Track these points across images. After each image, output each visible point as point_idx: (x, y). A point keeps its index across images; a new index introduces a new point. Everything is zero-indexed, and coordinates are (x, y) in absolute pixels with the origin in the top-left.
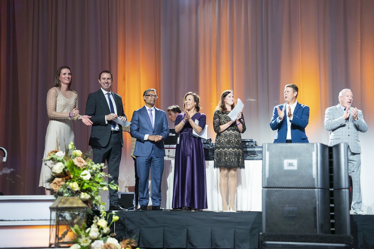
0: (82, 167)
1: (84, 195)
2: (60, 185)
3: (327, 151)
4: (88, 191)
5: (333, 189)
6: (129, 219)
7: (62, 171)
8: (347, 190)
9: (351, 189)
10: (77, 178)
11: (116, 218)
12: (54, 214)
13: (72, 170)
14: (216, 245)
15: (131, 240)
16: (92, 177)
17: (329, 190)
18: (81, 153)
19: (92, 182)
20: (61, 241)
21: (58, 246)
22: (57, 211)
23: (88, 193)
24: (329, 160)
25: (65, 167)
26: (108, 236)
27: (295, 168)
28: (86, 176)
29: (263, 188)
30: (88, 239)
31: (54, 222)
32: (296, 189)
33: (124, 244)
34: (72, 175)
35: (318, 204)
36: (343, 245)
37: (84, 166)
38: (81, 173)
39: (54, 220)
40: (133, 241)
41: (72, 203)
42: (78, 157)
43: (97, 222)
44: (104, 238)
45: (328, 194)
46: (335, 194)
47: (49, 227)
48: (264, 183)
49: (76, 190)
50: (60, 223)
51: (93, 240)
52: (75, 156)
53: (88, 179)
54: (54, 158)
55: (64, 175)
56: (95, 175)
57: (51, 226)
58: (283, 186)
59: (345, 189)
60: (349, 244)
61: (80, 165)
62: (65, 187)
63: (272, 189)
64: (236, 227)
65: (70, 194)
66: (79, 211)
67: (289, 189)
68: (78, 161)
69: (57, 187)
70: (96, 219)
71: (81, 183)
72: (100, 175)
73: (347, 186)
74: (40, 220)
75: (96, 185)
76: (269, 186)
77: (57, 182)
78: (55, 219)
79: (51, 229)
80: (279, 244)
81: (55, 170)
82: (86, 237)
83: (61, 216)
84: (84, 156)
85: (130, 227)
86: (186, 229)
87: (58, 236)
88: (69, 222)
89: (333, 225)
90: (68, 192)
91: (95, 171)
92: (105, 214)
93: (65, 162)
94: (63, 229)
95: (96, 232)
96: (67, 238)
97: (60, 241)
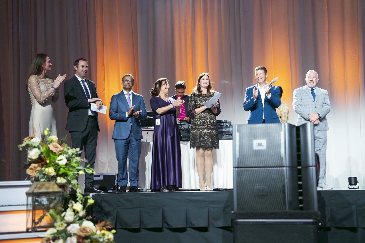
0: (58, 152)
1: (60, 179)
2: (37, 171)
3: (295, 130)
4: (64, 175)
5: (300, 167)
6: (106, 202)
7: (37, 157)
8: (314, 168)
9: (318, 166)
10: (53, 164)
11: (91, 201)
12: (30, 199)
13: (48, 155)
14: (191, 224)
15: (106, 222)
16: (68, 162)
17: (297, 168)
18: (57, 138)
19: (67, 166)
20: (38, 225)
21: (35, 230)
22: (33, 196)
23: (64, 178)
24: (297, 139)
25: (41, 152)
26: (84, 219)
27: (264, 148)
28: (62, 160)
29: (234, 168)
30: (64, 224)
31: (31, 206)
32: (265, 168)
33: (99, 226)
34: (49, 160)
35: (287, 182)
36: (311, 220)
37: (60, 151)
38: (57, 158)
39: (30, 205)
40: (108, 223)
41: (48, 188)
42: (54, 142)
43: (73, 206)
44: (80, 221)
45: (296, 172)
46: (303, 172)
47: (26, 212)
48: (234, 163)
49: (52, 175)
50: (37, 207)
51: (68, 224)
52: (51, 142)
53: (64, 163)
54: (30, 144)
55: (40, 161)
56: (71, 160)
57: (28, 211)
58: (253, 165)
59: (312, 166)
60: (316, 219)
61: (56, 150)
62: (41, 172)
63: (242, 169)
64: (210, 206)
65: (46, 179)
66: (55, 196)
67: (259, 169)
68: (54, 147)
69: (33, 173)
70: (72, 203)
71: (57, 167)
72: (76, 159)
73: (314, 164)
74: (18, 205)
75: (72, 169)
76: (239, 166)
77: (33, 168)
78: (32, 203)
79: (28, 214)
80: (250, 222)
81: (31, 156)
82: (61, 221)
83: (37, 201)
84: (59, 141)
85: (108, 209)
86: (162, 209)
87: (35, 220)
88: (45, 206)
89: (301, 202)
90: (43, 177)
91: (70, 156)
92: (81, 197)
93: (41, 147)
94: (39, 213)
95: (72, 216)
96: (44, 223)
97: (36, 226)
